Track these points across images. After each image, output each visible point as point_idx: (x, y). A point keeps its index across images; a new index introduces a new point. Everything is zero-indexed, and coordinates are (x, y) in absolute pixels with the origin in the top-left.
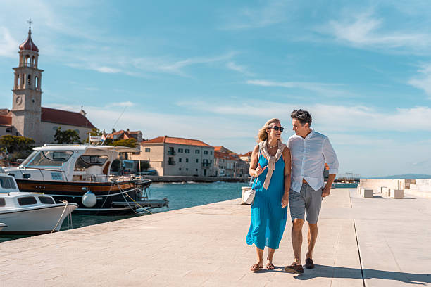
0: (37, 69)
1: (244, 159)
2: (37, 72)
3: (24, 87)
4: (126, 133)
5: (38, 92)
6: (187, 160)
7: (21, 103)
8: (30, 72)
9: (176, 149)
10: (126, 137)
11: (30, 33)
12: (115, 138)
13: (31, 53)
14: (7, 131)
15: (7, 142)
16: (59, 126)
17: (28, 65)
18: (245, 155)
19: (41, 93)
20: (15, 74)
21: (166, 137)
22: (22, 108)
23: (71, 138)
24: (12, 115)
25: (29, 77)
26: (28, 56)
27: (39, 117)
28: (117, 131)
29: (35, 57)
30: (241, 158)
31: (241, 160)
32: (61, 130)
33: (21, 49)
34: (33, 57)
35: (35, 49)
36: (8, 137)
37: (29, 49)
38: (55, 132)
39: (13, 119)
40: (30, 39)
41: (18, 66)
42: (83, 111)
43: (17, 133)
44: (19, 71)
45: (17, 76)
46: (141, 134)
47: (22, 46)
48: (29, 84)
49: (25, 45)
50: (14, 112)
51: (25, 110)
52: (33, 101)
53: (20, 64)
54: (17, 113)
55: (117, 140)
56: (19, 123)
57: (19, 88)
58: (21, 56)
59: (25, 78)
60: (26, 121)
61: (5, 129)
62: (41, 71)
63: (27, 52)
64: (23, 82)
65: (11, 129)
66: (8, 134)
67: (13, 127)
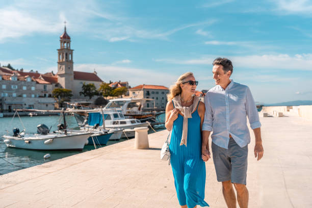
0: (70, 50)
2: (71, 51)
3: (64, 60)
4: (119, 83)
5: (72, 62)
6: (157, 98)
7: (62, 70)
8: (67, 51)
9: (150, 92)
10: (119, 86)
11: (65, 29)
12: (113, 86)
13: (67, 40)
14: (56, 86)
15: (57, 92)
16: (84, 82)
17: (65, 48)
20: (59, 53)
21: (144, 85)
22: (63, 72)
23: (91, 89)
24: (58, 77)
25: (66, 55)
26: (65, 42)
27: (73, 76)
28: (114, 82)
29: (69, 42)
32: (86, 84)
33: (61, 38)
34: (68, 42)
35: (69, 38)
36: (57, 89)
37: (66, 38)
38: (82, 85)
39: (58, 79)
40: (65, 33)
42: (95, 72)
43: (61, 87)
44: (61, 51)
45: (60, 54)
46: (128, 83)
47: (62, 36)
48: (66, 58)
49: (63, 36)
50: (59, 75)
51: (66, 74)
52: (69, 68)
53: (61, 47)
54: (61, 75)
55: (114, 88)
56: (62, 81)
57: (61, 61)
58: (61, 42)
59: (64, 55)
60: (66, 80)
61: (54, 85)
62: (72, 50)
63: (64, 40)
64: (63, 58)
65: (57, 85)
66: (57, 88)
67: (58, 84)
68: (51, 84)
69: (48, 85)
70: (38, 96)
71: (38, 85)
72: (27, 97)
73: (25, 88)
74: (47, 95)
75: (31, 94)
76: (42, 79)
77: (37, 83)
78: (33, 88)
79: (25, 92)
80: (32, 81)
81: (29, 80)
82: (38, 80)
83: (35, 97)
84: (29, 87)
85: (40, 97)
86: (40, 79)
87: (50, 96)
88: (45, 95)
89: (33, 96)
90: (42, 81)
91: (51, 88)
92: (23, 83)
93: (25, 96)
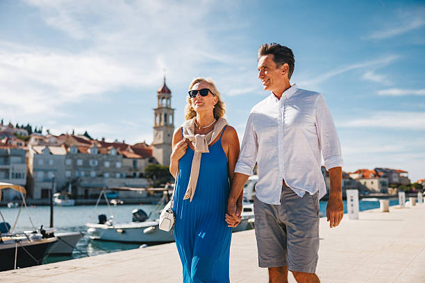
0: (171, 109)
1: (354, 176)
2: (171, 111)
3: (162, 124)
5: (172, 127)
7: (160, 137)
8: (165, 111)
11: (165, 79)
13: (166, 95)
14: (150, 161)
15: (151, 171)
17: (164, 106)
18: (356, 173)
19: (174, 127)
22: (161, 141)
24: (152, 148)
25: (166, 116)
26: (164, 98)
29: (169, 98)
30: (351, 176)
31: (351, 179)
33: (159, 92)
35: (169, 92)
36: (152, 166)
37: (165, 92)
39: (153, 151)
40: (165, 85)
41: (156, 107)
43: (157, 163)
44: (158, 111)
45: (156, 115)
47: (160, 90)
48: (166, 120)
49: (162, 90)
50: (155, 145)
51: (164, 143)
52: (169, 135)
53: (159, 105)
54: (157, 146)
56: (158, 154)
57: (158, 125)
58: (159, 97)
59: (163, 117)
60: (164, 152)
61: (147, 160)
62: (173, 110)
63: (163, 95)
64: (160, 120)
65: (152, 160)
66: (151, 164)
67: (153, 158)
68: (144, 158)
69: (139, 161)
70: (124, 175)
71: (125, 160)
72: (111, 177)
73: (107, 164)
74: (138, 174)
75: (115, 173)
76: (131, 151)
77: (125, 157)
78: (119, 165)
79: (107, 170)
80: (118, 154)
81: (113, 152)
82: (125, 153)
83: (121, 176)
84: (113, 162)
85: (128, 177)
86: (128, 151)
87: (141, 176)
88: (135, 174)
89: (118, 175)
90: (131, 154)
91: (142, 164)
92: (105, 157)
93: (107, 175)
